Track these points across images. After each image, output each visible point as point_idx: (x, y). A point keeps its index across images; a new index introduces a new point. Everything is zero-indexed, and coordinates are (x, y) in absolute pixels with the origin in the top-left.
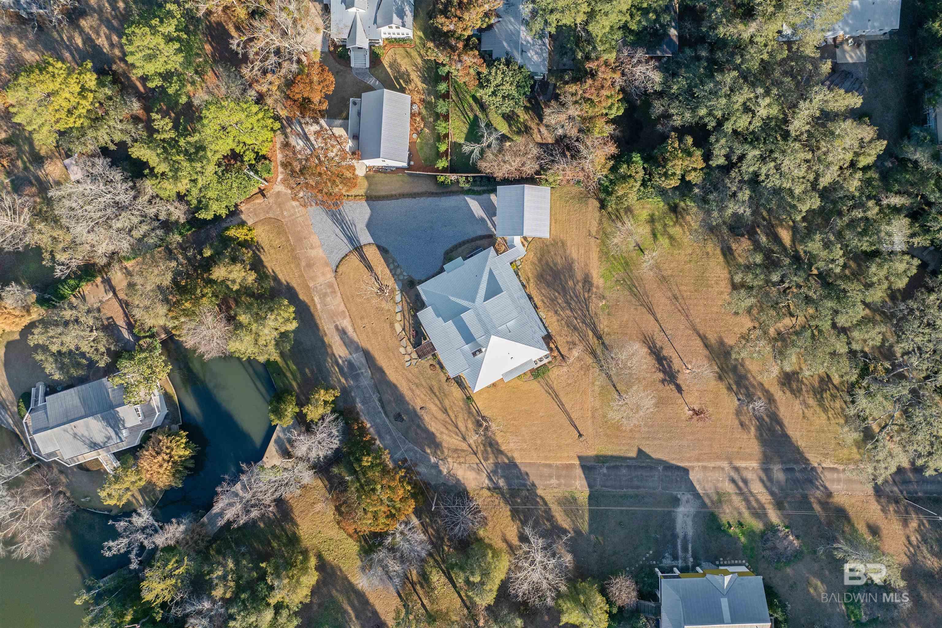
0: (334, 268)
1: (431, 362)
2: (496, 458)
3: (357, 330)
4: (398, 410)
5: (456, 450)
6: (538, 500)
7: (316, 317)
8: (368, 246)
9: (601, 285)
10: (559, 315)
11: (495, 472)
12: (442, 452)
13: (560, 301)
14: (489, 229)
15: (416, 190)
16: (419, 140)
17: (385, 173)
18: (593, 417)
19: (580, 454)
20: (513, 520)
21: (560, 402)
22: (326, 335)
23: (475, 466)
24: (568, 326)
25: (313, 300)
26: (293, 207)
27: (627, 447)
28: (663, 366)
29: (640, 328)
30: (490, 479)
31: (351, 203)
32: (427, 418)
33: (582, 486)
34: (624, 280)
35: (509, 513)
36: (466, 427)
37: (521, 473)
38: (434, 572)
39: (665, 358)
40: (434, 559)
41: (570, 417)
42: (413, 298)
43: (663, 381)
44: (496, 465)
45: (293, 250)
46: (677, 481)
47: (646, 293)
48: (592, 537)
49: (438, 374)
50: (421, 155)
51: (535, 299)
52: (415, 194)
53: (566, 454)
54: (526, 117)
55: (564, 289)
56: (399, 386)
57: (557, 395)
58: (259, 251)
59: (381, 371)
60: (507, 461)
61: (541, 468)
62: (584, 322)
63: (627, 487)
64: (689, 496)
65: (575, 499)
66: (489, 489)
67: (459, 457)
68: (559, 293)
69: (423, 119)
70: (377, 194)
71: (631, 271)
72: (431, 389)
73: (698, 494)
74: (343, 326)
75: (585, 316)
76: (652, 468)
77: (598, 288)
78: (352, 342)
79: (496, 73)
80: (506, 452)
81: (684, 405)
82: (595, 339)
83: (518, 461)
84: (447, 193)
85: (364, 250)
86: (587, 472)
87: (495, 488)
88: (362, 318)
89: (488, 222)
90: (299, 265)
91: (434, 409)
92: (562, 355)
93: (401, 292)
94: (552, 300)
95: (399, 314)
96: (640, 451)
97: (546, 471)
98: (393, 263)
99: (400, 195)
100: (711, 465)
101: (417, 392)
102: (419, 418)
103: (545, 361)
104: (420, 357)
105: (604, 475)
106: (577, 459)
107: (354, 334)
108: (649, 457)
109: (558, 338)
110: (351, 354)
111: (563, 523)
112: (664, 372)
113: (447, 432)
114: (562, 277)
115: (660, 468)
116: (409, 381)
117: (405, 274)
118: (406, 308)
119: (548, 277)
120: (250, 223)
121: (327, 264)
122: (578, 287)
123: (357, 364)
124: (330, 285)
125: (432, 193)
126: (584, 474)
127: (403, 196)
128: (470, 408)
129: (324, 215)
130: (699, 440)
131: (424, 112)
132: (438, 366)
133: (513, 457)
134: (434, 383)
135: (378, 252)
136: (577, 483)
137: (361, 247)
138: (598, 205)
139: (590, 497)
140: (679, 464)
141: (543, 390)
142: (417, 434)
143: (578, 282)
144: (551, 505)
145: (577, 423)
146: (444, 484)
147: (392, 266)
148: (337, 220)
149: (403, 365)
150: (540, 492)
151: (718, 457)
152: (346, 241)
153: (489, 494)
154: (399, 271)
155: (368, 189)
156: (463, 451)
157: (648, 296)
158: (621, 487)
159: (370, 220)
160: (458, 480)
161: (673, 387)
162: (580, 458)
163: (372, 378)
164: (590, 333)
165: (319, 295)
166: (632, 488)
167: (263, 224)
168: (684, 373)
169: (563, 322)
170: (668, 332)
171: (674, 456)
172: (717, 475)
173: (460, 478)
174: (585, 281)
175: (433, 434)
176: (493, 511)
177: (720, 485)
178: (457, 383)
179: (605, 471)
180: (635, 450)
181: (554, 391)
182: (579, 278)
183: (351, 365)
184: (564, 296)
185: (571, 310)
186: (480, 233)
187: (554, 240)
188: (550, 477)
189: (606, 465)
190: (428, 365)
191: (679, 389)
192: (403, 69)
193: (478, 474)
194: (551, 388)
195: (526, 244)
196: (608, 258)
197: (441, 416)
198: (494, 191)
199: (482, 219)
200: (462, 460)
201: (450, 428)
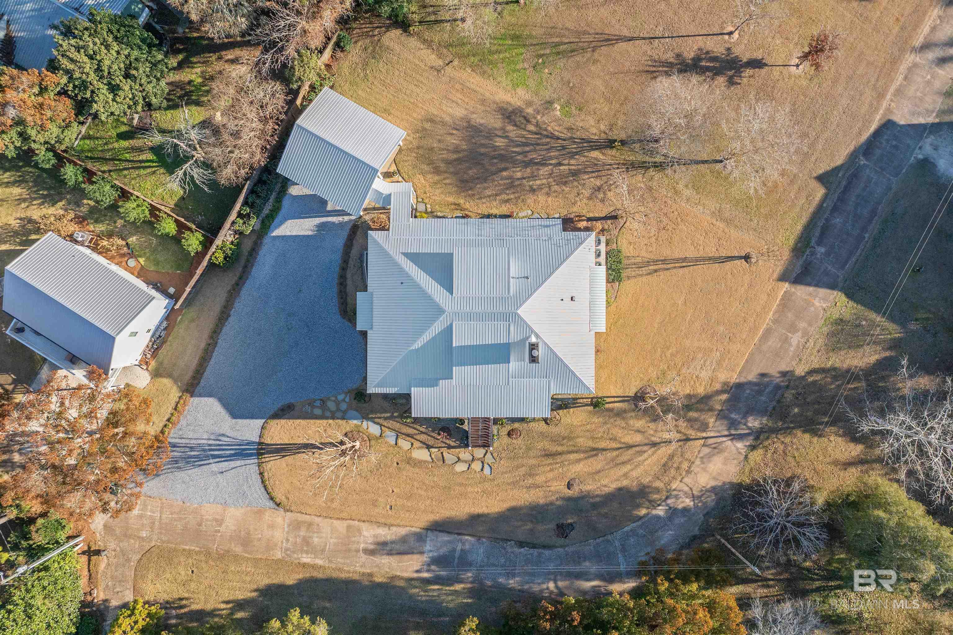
0: (271, 504)
1: (504, 431)
2: (711, 410)
3: (388, 521)
4: (552, 526)
5: (665, 467)
6: (811, 379)
7: (335, 575)
8: (266, 432)
9: (528, 97)
10: (540, 188)
11: (733, 424)
12: (658, 490)
13: (519, 175)
14: (341, 225)
15: (217, 309)
16: (142, 260)
17: (164, 342)
18: (728, 222)
19: (775, 276)
20: (820, 436)
21: (677, 260)
22: (371, 575)
23: (706, 450)
24: (565, 183)
25: (304, 565)
26: (141, 517)
27: (804, 194)
28: (708, 69)
29: (628, 71)
30: (741, 437)
31: (183, 422)
32: (589, 487)
33: (825, 299)
34: (541, 56)
35: (807, 436)
36: (638, 431)
37: (756, 384)
38: (833, 601)
39: (697, 60)
40: (813, 591)
41: (710, 259)
42: (386, 404)
43: (731, 82)
44: (721, 416)
45: (208, 554)
46: (896, 147)
47: (579, 33)
48: (913, 326)
49: (529, 431)
50: (167, 268)
51: (494, 211)
52: (222, 312)
53: (764, 297)
54: (198, 70)
55: (502, 158)
56: (513, 504)
57: (664, 261)
58: (181, 607)
59: (475, 519)
60: (724, 397)
61: (764, 348)
62: (572, 155)
63: (864, 229)
64: (929, 140)
65: (840, 321)
66: (753, 448)
67: (678, 468)
68: (505, 169)
69: (110, 235)
70: (190, 374)
71: (530, 36)
72: (549, 455)
73: (933, 125)
74: (371, 540)
75: (564, 148)
76: (855, 175)
77: (529, 104)
78: (404, 540)
79: (72, 60)
80: (710, 390)
81: (785, 70)
82: (609, 152)
83: (734, 378)
84: (248, 261)
85: (268, 440)
86: (809, 279)
87: (757, 438)
88: (375, 503)
89: (330, 219)
90: (236, 558)
91: (581, 468)
92: (605, 218)
93: (368, 419)
94: (511, 186)
95: (401, 442)
96: (821, 179)
97: (773, 342)
98: (313, 407)
99: (211, 337)
100: (900, 78)
101: (540, 479)
102: (583, 497)
103: (603, 248)
104: (486, 445)
105: (827, 254)
106: (780, 284)
107: (394, 529)
108: (837, 169)
109: (575, 209)
110: (422, 553)
111: (866, 360)
112: (717, 72)
113: (629, 467)
114: (483, 150)
115: (863, 161)
116: (514, 484)
117: (341, 397)
118: (397, 426)
119: (471, 172)
120: (129, 597)
121: (260, 513)
122: (512, 135)
123: (444, 550)
124: (296, 526)
125: (237, 284)
126: (809, 285)
127: (215, 333)
128: (611, 410)
129: (180, 475)
130: (850, 78)
131: (101, 228)
132: (516, 425)
133: (725, 384)
134: (540, 446)
135: (283, 421)
136: (817, 303)
137: (260, 443)
138: (398, 32)
139: (850, 296)
140: (872, 129)
141: (644, 279)
142: (606, 516)
143: (503, 129)
144: (829, 364)
145: (724, 253)
146: (707, 515)
147: (318, 412)
148: (198, 458)
149: (484, 479)
150: (800, 371)
151: (895, 62)
152: (238, 463)
153: (760, 451)
154: (331, 405)
155: (175, 381)
156: (671, 457)
157: (585, 33)
158: (860, 238)
159: (226, 406)
160: (713, 489)
161: (748, 72)
162: (783, 278)
163: (479, 538)
164: (595, 154)
165: (302, 551)
166: (870, 221)
167: (143, 577)
168: (737, 43)
169: (556, 188)
170: (658, 33)
171: (855, 130)
172: (919, 79)
173: (713, 483)
174: (509, 117)
175: (620, 489)
176: (790, 459)
177: (937, 84)
178: (560, 408)
179: (822, 250)
180: (815, 184)
181: (655, 262)
182: (498, 124)
183: (438, 561)
184: (515, 163)
185: (543, 164)
186: (340, 242)
187: (417, 131)
188: (786, 340)
189: (813, 243)
190: (506, 440)
191: (757, 64)
192: (15, 223)
193: (721, 451)
194: (648, 263)
195: (397, 177)
196: (491, 62)
197: (598, 463)
198: (286, 183)
199: (321, 227)
200: (685, 466)
201: (625, 458)
